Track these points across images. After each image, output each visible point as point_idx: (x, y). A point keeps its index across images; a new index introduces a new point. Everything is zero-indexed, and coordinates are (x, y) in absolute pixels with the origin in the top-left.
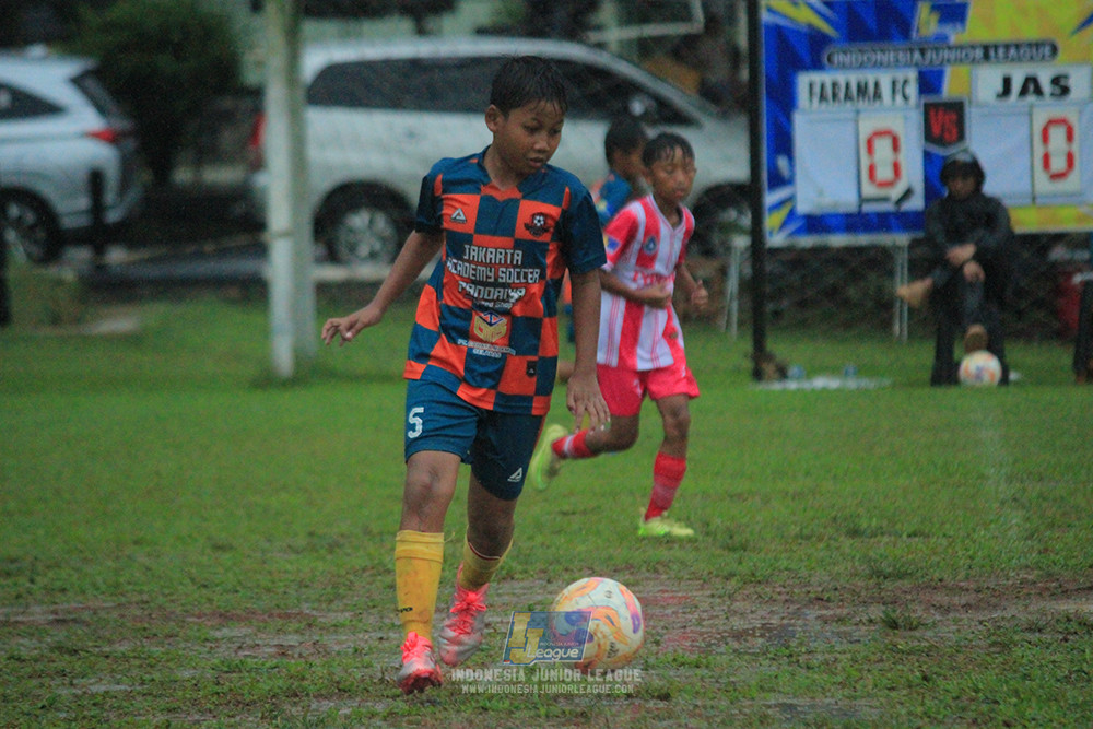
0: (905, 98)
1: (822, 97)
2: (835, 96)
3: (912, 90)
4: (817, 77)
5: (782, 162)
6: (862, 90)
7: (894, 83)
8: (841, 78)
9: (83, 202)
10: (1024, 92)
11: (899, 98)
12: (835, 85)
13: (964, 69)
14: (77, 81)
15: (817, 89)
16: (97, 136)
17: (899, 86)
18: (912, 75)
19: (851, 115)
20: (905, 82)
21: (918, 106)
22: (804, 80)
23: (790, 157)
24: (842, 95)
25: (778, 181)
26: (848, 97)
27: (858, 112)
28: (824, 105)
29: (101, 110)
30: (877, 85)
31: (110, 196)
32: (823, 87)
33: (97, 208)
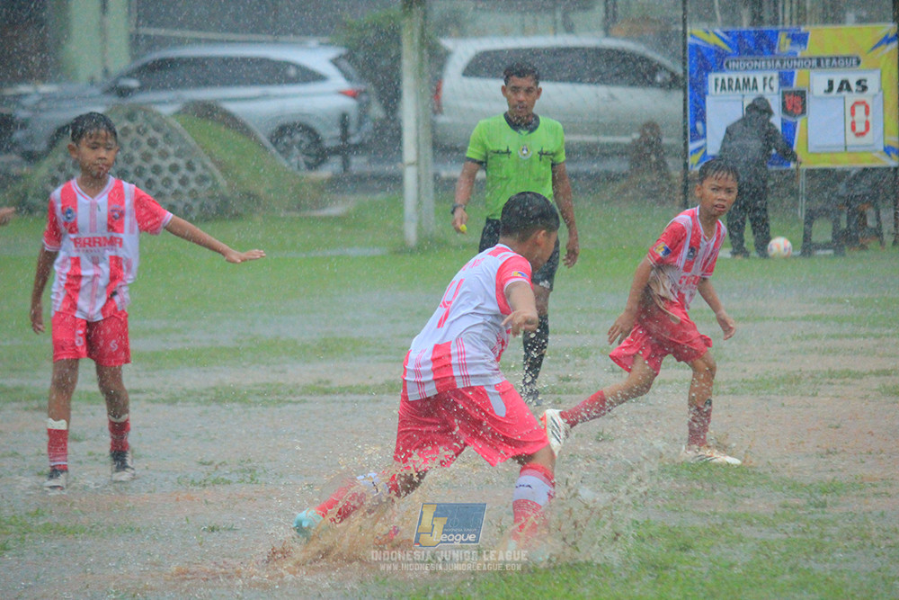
0: (771, 88)
1: (723, 88)
2: (730, 87)
3: (775, 83)
4: (720, 76)
5: (699, 125)
6: (746, 83)
7: (765, 79)
8: (734, 76)
9: (337, 132)
10: (840, 89)
11: (767, 88)
12: (730, 80)
13: (805, 71)
14: (335, 62)
15: (720, 83)
16: (345, 93)
17: (767, 81)
18: (775, 75)
19: (740, 98)
20: (771, 79)
21: (779, 94)
22: (712, 77)
23: (704, 122)
24: (734, 87)
25: (697, 135)
26: (738, 87)
27: (743, 96)
28: (723, 91)
29: (348, 77)
30: (755, 80)
31: (352, 129)
32: (723, 81)
33: (345, 135)
